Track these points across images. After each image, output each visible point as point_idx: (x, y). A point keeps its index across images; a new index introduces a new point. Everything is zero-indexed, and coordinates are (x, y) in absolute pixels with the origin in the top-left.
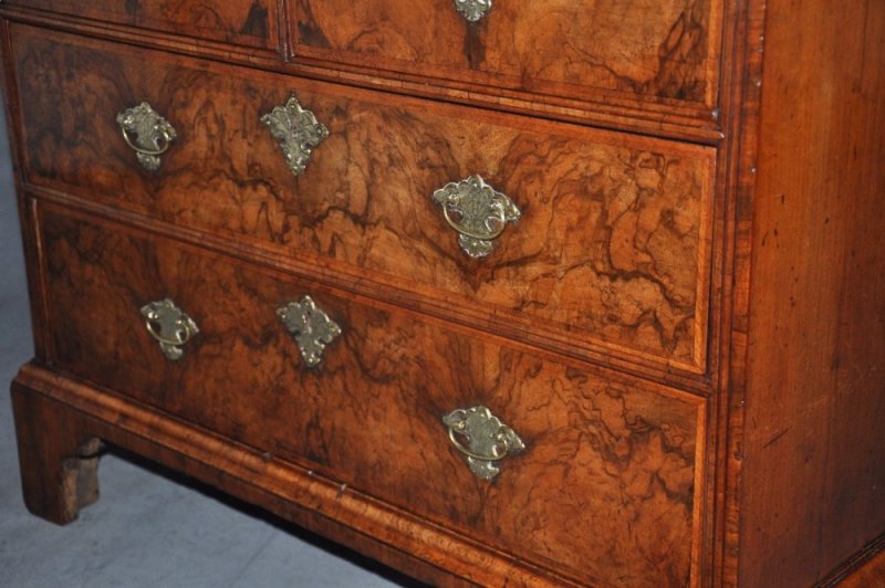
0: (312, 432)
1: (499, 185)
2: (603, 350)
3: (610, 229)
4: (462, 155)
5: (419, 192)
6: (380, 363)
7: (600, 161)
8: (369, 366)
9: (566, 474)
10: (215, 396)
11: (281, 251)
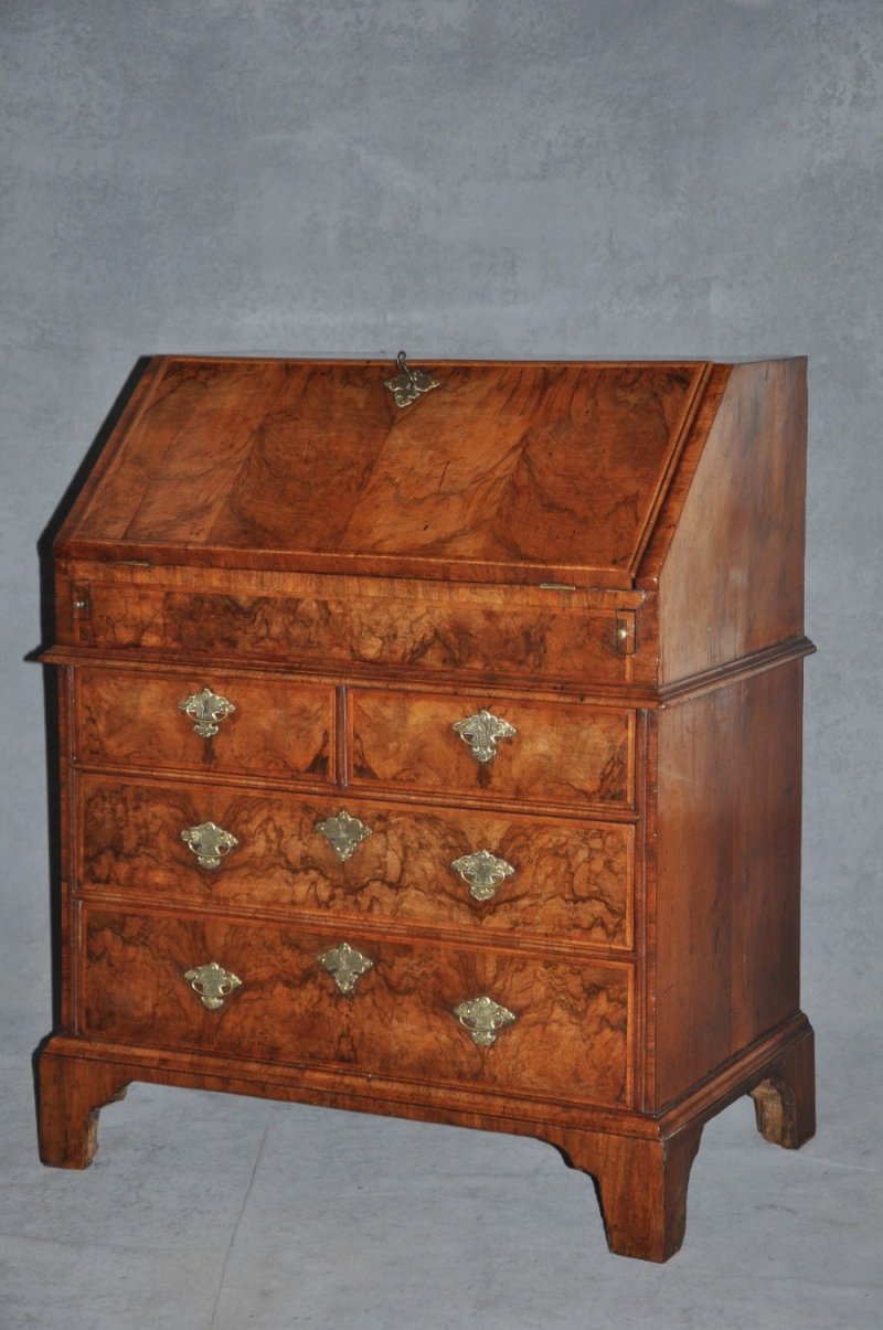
0: (343, 1040)
1: (499, 855)
2: (570, 946)
3: (573, 874)
4: (473, 838)
5: (441, 863)
6: (404, 982)
7: (566, 836)
8: (395, 984)
9: (544, 1030)
10: (253, 1030)
11: (327, 914)
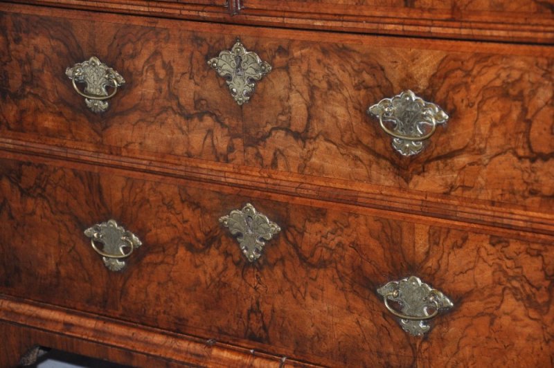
0: (253, 316)
1: (428, 97)
2: (525, 218)
3: (529, 122)
4: (395, 75)
5: (355, 108)
6: (318, 252)
7: (520, 69)
8: (307, 256)
9: (492, 323)
10: (158, 297)
11: (226, 169)
